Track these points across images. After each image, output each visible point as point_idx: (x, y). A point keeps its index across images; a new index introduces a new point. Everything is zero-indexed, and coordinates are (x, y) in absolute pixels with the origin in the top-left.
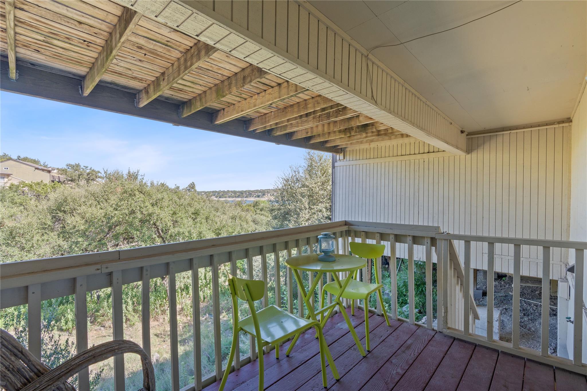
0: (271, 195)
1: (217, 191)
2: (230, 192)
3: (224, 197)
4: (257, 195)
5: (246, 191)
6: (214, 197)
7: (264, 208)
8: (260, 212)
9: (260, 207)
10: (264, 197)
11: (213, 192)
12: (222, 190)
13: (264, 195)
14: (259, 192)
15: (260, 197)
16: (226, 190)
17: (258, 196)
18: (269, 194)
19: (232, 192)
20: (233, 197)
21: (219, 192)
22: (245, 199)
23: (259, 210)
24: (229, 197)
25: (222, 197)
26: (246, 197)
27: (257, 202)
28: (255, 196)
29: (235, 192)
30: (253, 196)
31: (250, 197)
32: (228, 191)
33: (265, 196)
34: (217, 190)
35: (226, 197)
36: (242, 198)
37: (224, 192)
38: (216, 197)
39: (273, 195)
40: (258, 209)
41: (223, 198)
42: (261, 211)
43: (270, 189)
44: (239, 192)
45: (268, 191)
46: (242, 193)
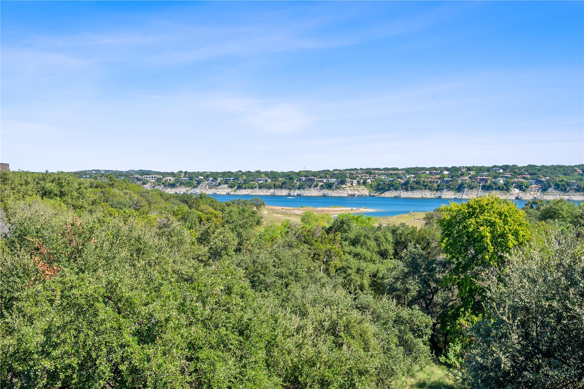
0: (359, 183)
1: (232, 173)
2: (263, 175)
3: (249, 188)
4: (326, 184)
5: (299, 174)
6: (226, 186)
7: (362, 239)
8: (351, 247)
9: (352, 235)
10: (344, 189)
11: (224, 174)
12: (244, 171)
13: (343, 182)
14: (332, 177)
15: (334, 186)
16: (253, 170)
17: (329, 186)
18: (355, 182)
19: (266, 174)
20: (269, 188)
21: (237, 176)
22: (297, 192)
23: (347, 243)
24: (260, 188)
25: (244, 186)
26: (299, 188)
27: (342, 223)
28: (322, 186)
29: (273, 175)
30: (316, 186)
31: (310, 187)
32: (259, 172)
33: (344, 186)
34: (234, 171)
35: (252, 188)
36: (290, 189)
37: (248, 174)
38: (231, 187)
39: (365, 183)
40: (346, 240)
41: (245, 188)
42: (353, 245)
43: (356, 169)
44: (283, 175)
45: (352, 174)
46: (291, 179)
